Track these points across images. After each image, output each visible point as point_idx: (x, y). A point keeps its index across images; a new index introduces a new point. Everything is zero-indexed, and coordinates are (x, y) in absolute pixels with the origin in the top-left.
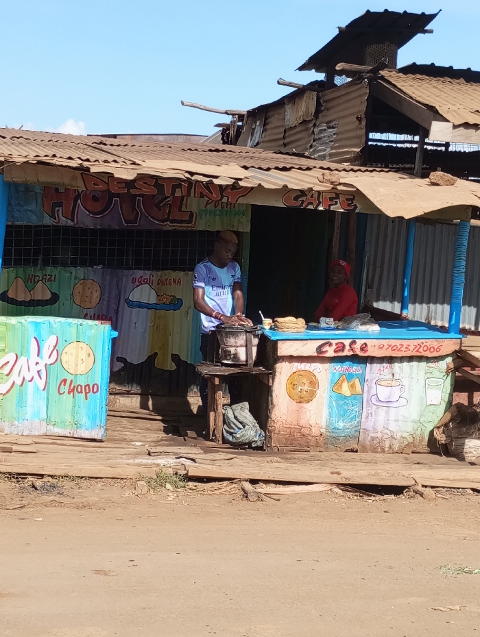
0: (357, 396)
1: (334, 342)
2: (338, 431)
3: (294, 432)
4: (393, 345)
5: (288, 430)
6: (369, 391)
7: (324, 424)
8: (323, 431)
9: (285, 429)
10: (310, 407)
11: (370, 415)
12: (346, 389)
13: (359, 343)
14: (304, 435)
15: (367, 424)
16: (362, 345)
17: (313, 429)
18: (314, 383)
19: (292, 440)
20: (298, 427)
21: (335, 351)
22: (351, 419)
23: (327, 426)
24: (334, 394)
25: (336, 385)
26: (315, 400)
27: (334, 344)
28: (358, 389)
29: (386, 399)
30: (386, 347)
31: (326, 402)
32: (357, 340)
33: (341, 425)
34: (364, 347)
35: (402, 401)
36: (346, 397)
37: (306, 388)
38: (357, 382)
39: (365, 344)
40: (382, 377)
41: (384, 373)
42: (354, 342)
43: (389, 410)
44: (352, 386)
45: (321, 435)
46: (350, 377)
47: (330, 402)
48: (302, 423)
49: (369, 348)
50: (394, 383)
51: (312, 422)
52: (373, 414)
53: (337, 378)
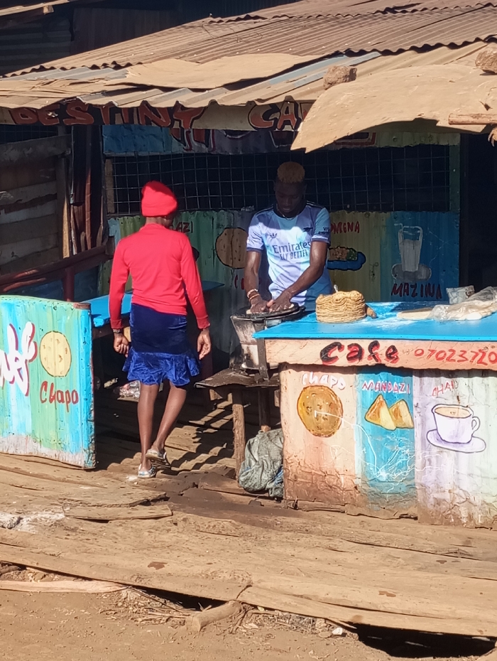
0: (405, 430)
1: (345, 343)
2: (381, 484)
3: (316, 480)
4: (438, 350)
5: (309, 477)
6: (423, 423)
7: (358, 471)
8: (358, 482)
9: (305, 474)
10: (333, 443)
11: (428, 463)
12: (386, 418)
13: (384, 346)
14: (331, 487)
15: (425, 477)
16: (389, 349)
17: (342, 478)
18: (335, 406)
19: (315, 492)
20: (320, 473)
21: (349, 358)
22: (400, 467)
23: (363, 474)
24: (368, 426)
25: (371, 411)
26: (338, 433)
27: (346, 347)
28: (406, 418)
29: (452, 437)
30: (427, 353)
31: (357, 437)
32: (380, 341)
33: (383, 475)
34: (392, 353)
35: (477, 444)
36: (388, 431)
37: (323, 413)
38: (403, 407)
39: (393, 347)
40: (440, 401)
41: (443, 396)
42: (375, 345)
43: (457, 456)
44: (396, 414)
45: (356, 487)
46: (390, 400)
47: (364, 438)
48: (326, 466)
49: (400, 353)
50: (462, 412)
51: (339, 467)
52: (434, 460)
53: (370, 399)
